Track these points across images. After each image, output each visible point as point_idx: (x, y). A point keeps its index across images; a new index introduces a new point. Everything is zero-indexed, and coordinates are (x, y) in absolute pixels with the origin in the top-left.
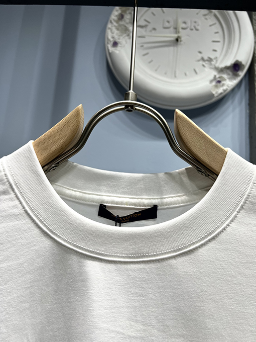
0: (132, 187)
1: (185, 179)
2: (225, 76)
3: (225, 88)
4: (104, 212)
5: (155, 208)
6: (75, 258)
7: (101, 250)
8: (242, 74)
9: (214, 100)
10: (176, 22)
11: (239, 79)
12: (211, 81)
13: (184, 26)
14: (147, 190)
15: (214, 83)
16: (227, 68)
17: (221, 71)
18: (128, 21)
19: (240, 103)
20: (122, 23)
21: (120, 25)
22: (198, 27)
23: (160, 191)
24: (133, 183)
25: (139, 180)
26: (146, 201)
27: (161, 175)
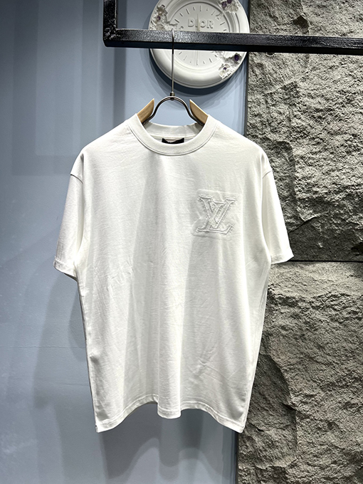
0: (175, 131)
1: (194, 127)
2: (229, 64)
3: (229, 73)
4: (164, 141)
5: (183, 139)
6: (157, 155)
7: (165, 152)
8: (240, 62)
9: (222, 81)
10: (197, 21)
11: (239, 65)
12: (220, 68)
13: (202, 24)
14: (180, 132)
15: (222, 69)
16: (231, 58)
17: (227, 60)
18: (163, 21)
19: (241, 82)
20: (159, 23)
21: (158, 25)
22: (212, 26)
23: (185, 133)
24: (175, 129)
25: (177, 129)
26: (179, 137)
27: (185, 126)
